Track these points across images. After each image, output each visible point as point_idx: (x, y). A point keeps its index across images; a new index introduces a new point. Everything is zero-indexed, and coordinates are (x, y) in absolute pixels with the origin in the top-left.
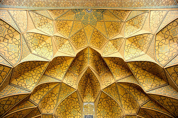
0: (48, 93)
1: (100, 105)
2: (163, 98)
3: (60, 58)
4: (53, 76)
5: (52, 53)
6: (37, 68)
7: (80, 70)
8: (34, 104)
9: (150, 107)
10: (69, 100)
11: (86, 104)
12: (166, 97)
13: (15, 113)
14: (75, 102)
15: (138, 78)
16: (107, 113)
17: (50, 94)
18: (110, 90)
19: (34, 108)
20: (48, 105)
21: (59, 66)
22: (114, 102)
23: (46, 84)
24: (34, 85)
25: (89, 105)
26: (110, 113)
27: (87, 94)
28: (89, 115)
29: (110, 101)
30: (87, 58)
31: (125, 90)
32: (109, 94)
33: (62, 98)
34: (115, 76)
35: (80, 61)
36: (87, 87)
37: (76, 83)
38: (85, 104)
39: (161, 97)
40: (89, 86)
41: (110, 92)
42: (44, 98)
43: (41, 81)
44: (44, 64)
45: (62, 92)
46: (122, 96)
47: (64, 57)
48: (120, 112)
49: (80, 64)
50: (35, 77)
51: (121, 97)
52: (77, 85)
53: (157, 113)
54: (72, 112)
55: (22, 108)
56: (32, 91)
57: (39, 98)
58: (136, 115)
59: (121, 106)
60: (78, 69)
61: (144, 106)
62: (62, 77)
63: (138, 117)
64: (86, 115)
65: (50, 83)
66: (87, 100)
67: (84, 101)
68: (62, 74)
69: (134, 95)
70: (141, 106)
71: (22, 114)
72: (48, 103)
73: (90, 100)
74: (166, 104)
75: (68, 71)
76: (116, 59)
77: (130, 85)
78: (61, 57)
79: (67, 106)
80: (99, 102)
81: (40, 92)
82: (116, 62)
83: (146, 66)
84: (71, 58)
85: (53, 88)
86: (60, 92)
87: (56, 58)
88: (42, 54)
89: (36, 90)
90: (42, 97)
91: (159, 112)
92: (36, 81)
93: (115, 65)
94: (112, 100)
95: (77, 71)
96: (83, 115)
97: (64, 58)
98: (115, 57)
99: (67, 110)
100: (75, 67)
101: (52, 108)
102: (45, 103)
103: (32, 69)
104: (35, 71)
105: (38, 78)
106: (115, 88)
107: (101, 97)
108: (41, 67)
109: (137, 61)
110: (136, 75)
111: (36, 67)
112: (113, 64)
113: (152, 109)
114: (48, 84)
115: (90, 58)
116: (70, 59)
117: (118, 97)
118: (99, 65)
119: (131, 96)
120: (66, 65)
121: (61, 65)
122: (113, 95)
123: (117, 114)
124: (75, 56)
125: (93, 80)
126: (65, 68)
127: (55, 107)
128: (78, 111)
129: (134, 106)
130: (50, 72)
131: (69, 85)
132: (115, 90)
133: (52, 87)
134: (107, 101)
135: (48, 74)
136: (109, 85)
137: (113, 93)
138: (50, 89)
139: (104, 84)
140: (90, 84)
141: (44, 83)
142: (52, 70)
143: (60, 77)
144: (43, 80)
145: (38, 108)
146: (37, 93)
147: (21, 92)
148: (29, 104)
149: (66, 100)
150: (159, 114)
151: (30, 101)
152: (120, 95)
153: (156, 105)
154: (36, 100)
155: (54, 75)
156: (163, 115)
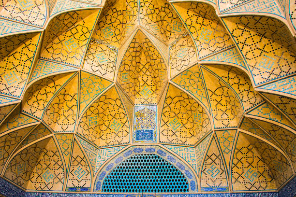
0: (56, 95)
1: (168, 110)
2: (285, 100)
3: (67, 16)
4: (59, 60)
5: (44, 9)
6: (19, 49)
7: (121, 34)
8: (34, 118)
9: (263, 116)
10: (102, 104)
11: (140, 108)
12: (291, 99)
13: (7, 136)
14: (116, 108)
15: (244, 55)
16: (182, 125)
17: (61, 97)
18: (187, 81)
19: (36, 125)
20: (62, 118)
21: (69, 33)
22: (196, 105)
23: (47, 80)
24: (22, 85)
25: (146, 110)
26: (189, 125)
27: (142, 88)
28: (145, 129)
29: (188, 102)
30: (136, 4)
31: (220, 79)
32: (186, 88)
33: (88, 102)
34: (199, 48)
35: (119, 13)
36: (142, 73)
37: (114, 68)
38: (137, 109)
39: (283, 99)
40: (144, 70)
41: (188, 84)
42: (50, 106)
43: (35, 74)
44: (31, 39)
45: (85, 89)
46: (214, 93)
47: (75, 12)
48: (207, 123)
49: (121, 21)
50: (20, 68)
51: (210, 93)
52: (116, 72)
53: (273, 127)
54: (113, 127)
55: (15, 127)
56: (22, 98)
57: (41, 107)
58: (237, 130)
59: (208, 113)
60: (117, 32)
61: (251, 113)
62: (79, 57)
63: (239, 132)
64: (140, 130)
65: (54, 76)
66: (143, 101)
67: (136, 101)
68: (80, 51)
69: (238, 92)
70: (247, 114)
71: (18, 135)
72: (61, 113)
73: (149, 100)
74: (289, 111)
75: (93, 41)
76: (201, 6)
77: (230, 69)
78: (67, 13)
79: (101, 115)
80: (166, 105)
81: (39, 95)
82: (201, 13)
83: (266, 27)
84: (92, 11)
85: (65, 84)
86: (81, 90)
87: (57, 18)
88: (21, 14)
89: (31, 92)
90: (46, 104)
91: (276, 125)
92: (25, 76)
93: (200, 20)
94: (191, 101)
95: (114, 39)
96: (134, 131)
97: (76, 15)
98: (198, 2)
99: (101, 122)
100: (108, 28)
101: (72, 121)
102: (56, 115)
103: (10, 52)
104: (18, 56)
105: (26, 70)
106: (197, 75)
107: (168, 96)
108: (27, 46)
109: (244, 16)
110: (241, 48)
111: (15, 46)
112: (194, 19)
113: (265, 120)
114: (51, 79)
115: (143, 4)
116: (91, 13)
117: (204, 95)
118: (166, 18)
119: (231, 93)
120: (85, 30)
121: (74, 31)
122: (194, 91)
123: (200, 127)
124: (103, 4)
125: (152, 58)
126: (83, 38)
127: (75, 119)
128: (124, 124)
129: (235, 112)
130: (51, 50)
131: (98, 73)
132: (197, 80)
133: (62, 82)
134: (182, 103)
135: (49, 56)
136: (184, 68)
137: (195, 86)
138: (58, 88)
139: (175, 65)
140: (147, 66)
141: (42, 77)
142: (55, 46)
143: (74, 58)
144: (39, 72)
145: (43, 124)
146: (34, 99)
147: (2, 102)
148: (24, 120)
149: (96, 105)
150: (275, 128)
151: (26, 115)
152: (208, 91)
153: (274, 112)
154: (36, 111)
155: (62, 57)
156: (282, 129)
